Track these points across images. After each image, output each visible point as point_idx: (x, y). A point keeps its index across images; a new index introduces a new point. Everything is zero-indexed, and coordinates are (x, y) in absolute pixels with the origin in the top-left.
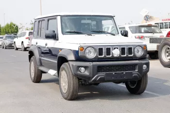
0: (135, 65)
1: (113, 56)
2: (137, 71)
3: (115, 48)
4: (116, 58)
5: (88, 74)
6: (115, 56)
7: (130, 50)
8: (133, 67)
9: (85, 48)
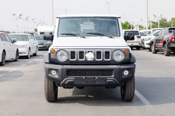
0: (112, 70)
1: (86, 60)
2: (113, 76)
3: (89, 52)
4: (90, 62)
5: (57, 77)
6: (89, 60)
7: (107, 53)
8: (109, 72)
9: (56, 50)
